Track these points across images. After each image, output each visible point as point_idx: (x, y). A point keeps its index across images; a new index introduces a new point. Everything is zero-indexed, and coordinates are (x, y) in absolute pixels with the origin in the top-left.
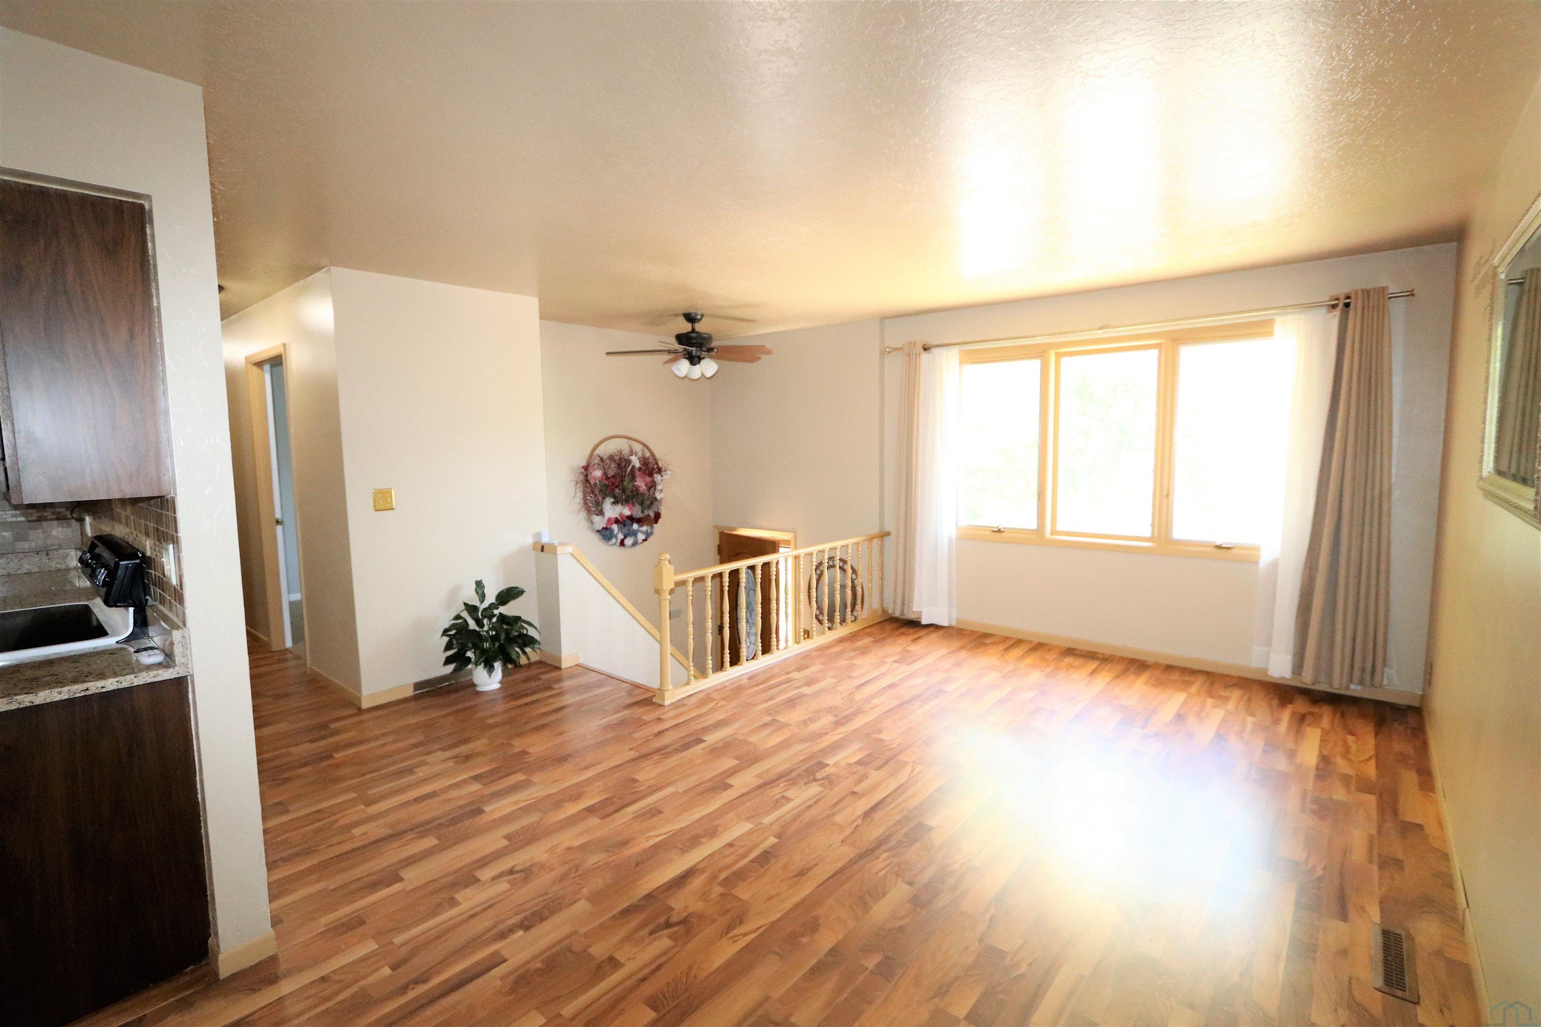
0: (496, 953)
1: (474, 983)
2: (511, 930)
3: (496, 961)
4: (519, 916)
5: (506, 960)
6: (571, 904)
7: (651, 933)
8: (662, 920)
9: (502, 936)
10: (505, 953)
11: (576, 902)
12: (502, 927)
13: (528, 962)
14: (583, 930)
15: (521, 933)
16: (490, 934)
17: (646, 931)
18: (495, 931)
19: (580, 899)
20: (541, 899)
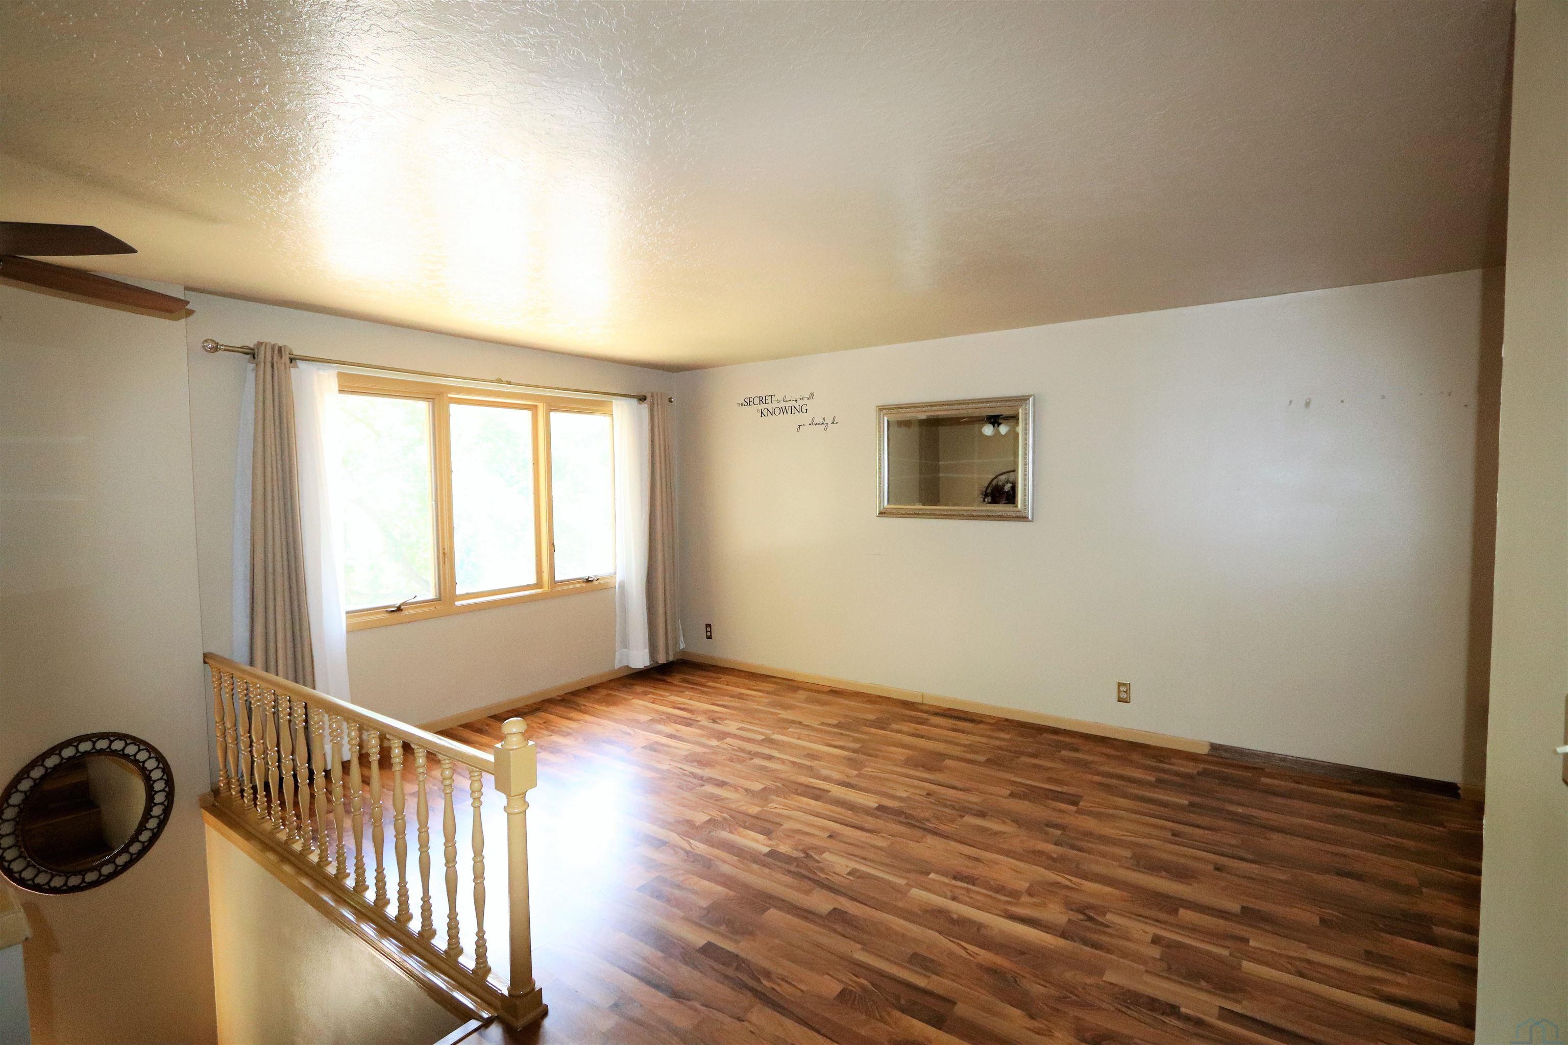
0: (1220, 1018)
1: (1263, 1019)
2: (1187, 1018)
3: (1227, 1015)
4: (1166, 1020)
5: (1221, 1008)
6: (1116, 985)
7: (1108, 926)
8: (1088, 924)
9: (1199, 1022)
10: (1216, 1011)
11: (1111, 984)
12: (1190, 1027)
13: (1206, 991)
14: (1142, 968)
15: (1183, 1010)
16: (1207, 1033)
17: (1109, 930)
18: (1200, 1031)
19: (1105, 981)
20: (1129, 1012)
